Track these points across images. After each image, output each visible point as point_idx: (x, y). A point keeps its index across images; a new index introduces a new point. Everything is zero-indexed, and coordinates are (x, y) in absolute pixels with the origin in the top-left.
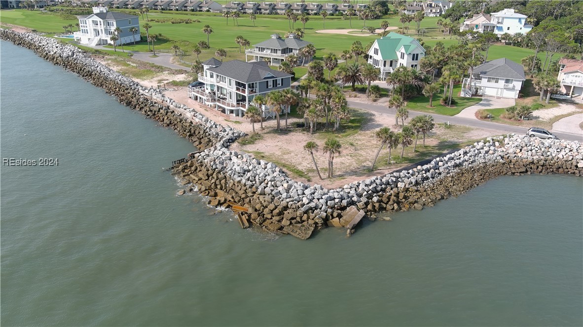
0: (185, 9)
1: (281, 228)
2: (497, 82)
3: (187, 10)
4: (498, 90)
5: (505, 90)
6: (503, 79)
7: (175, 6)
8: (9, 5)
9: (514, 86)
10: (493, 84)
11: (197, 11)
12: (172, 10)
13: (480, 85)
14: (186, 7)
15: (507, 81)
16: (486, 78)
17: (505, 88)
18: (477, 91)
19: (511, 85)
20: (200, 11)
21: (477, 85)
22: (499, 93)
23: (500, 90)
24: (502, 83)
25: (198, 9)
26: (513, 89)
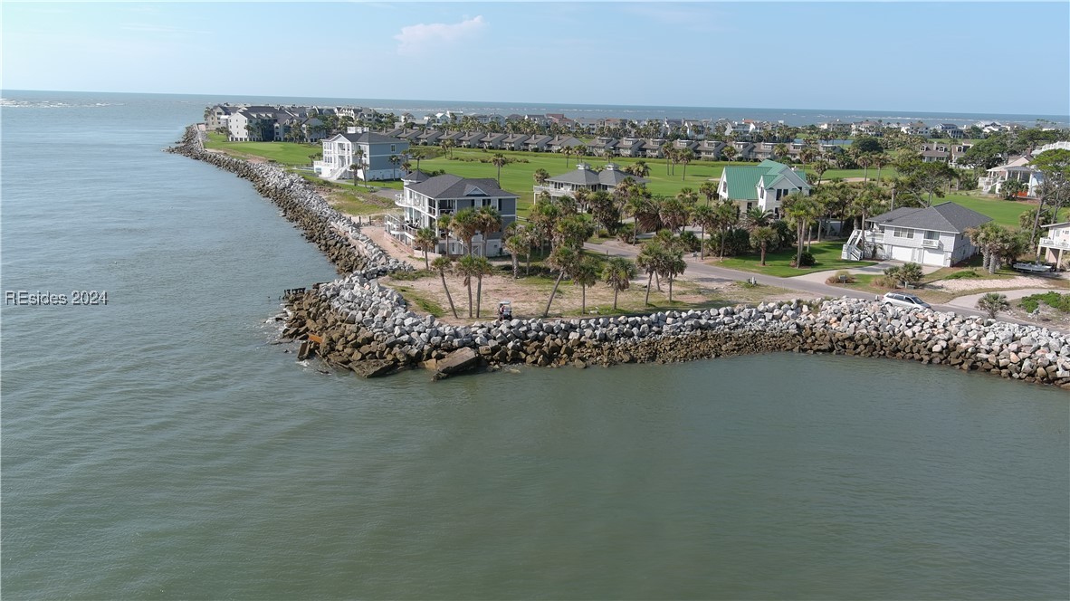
0: (526, 148)
1: (347, 362)
2: (910, 236)
3: (527, 150)
4: (914, 251)
5: (926, 251)
6: (921, 232)
7: (510, 143)
8: (276, 136)
9: (941, 245)
10: (903, 239)
11: (543, 151)
12: (505, 149)
13: (883, 242)
14: (527, 144)
15: (930, 235)
16: (891, 228)
17: (925, 248)
18: (874, 252)
19: (935, 243)
20: (547, 151)
21: (876, 241)
22: (916, 257)
23: (917, 252)
24: (919, 239)
25: (545, 148)
26: (939, 249)
